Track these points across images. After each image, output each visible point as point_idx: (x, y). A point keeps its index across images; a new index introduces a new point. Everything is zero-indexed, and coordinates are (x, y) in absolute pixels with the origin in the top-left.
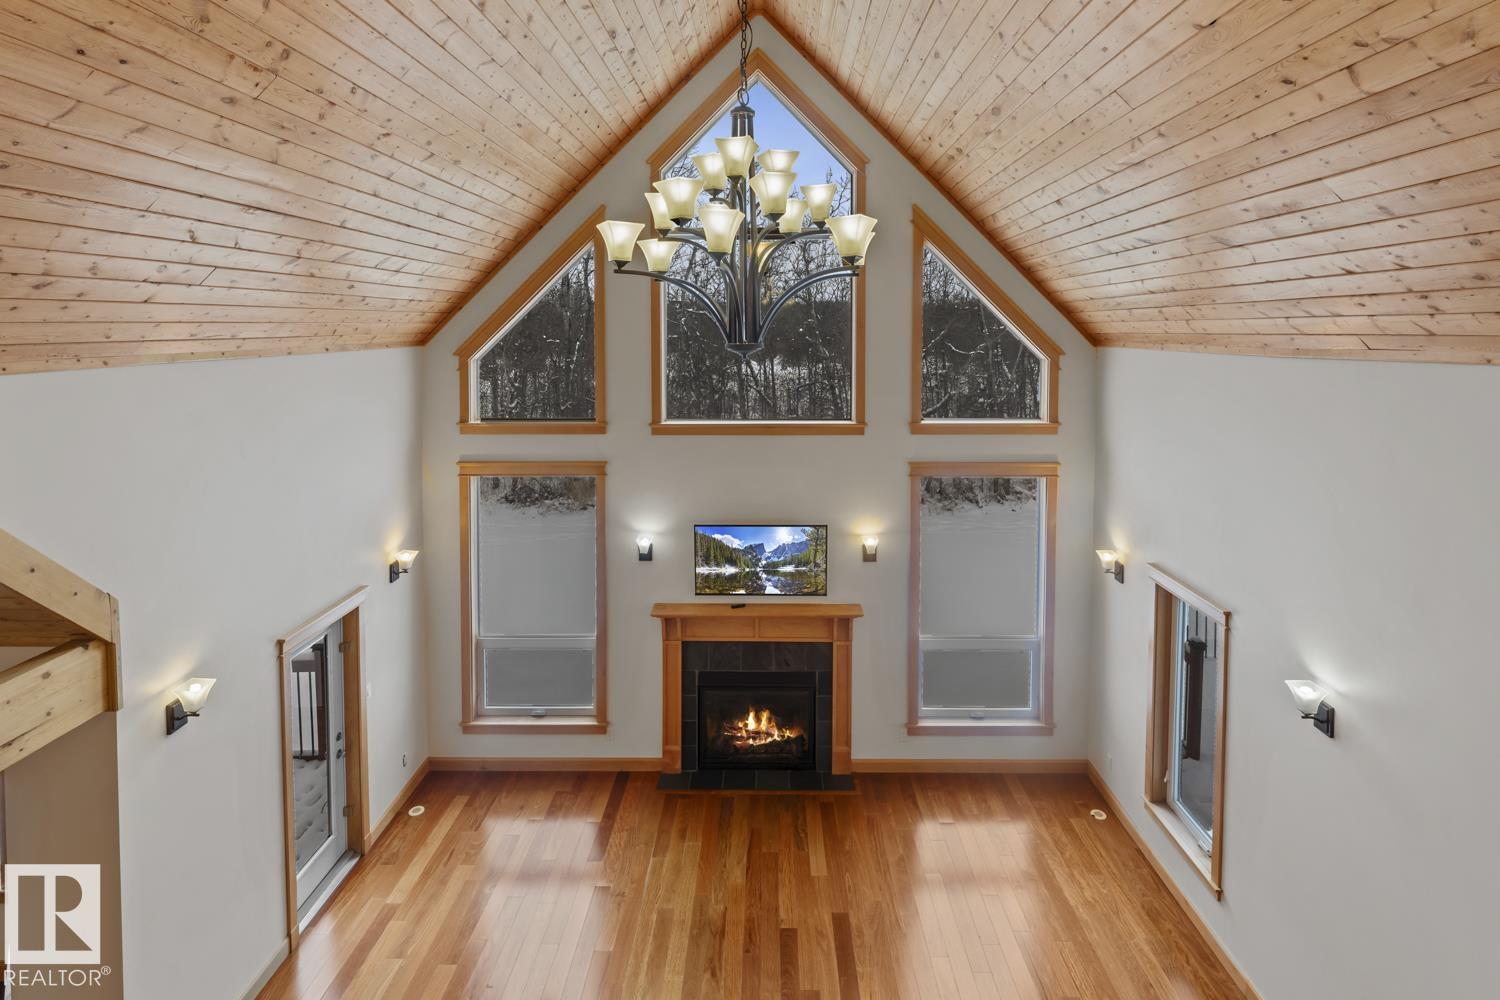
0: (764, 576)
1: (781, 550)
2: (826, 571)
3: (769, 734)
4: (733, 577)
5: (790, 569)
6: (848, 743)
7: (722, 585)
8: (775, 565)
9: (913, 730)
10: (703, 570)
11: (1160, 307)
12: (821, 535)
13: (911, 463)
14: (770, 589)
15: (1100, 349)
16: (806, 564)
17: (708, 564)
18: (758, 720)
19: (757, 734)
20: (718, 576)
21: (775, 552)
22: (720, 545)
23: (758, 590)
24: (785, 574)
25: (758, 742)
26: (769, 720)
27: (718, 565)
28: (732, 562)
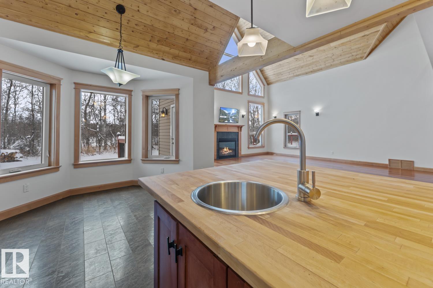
0: (230, 118)
1: (233, 114)
2: (238, 118)
3: (228, 151)
4: (226, 118)
5: (233, 117)
6: (241, 151)
7: (224, 119)
8: (232, 116)
9: (249, 148)
10: (222, 117)
11: (289, 72)
12: (238, 112)
13: (248, 101)
14: (231, 121)
15: (269, 86)
16: (236, 117)
17: (222, 115)
18: (226, 149)
19: (226, 151)
20: (224, 118)
21: (232, 114)
22: (225, 113)
23: (229, 121)
24: (233, 118)
25: (226, 153)
26: (228, 149)
27: (224, 116)
28: (226, 115)
